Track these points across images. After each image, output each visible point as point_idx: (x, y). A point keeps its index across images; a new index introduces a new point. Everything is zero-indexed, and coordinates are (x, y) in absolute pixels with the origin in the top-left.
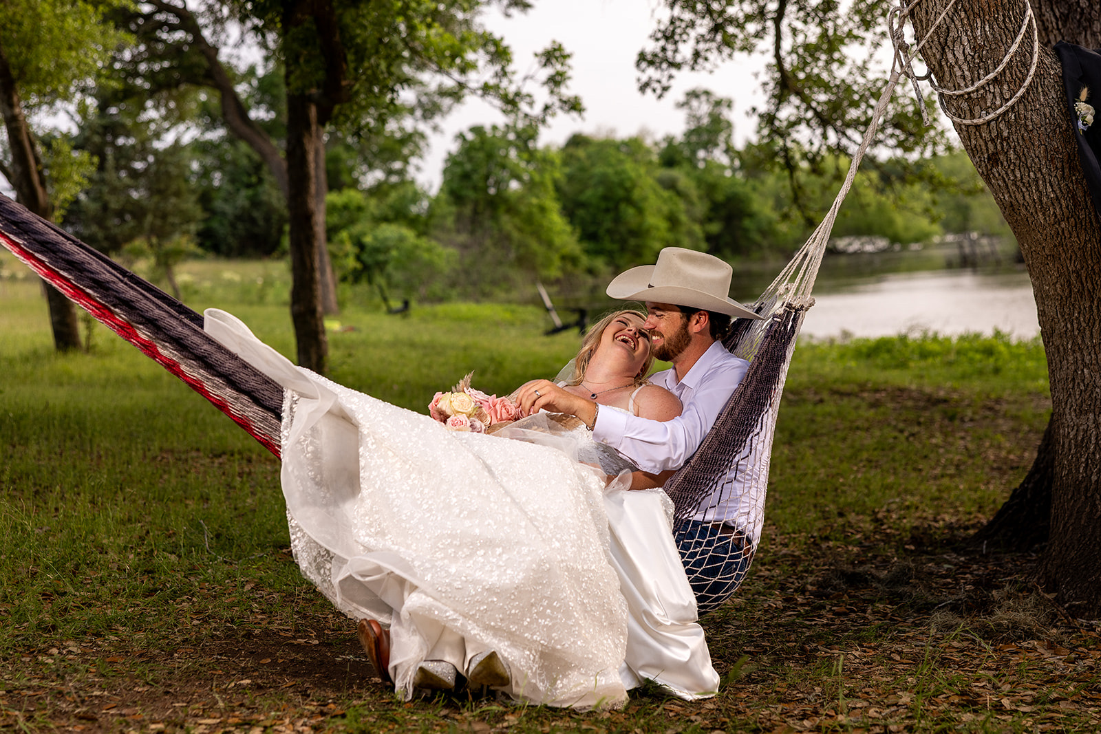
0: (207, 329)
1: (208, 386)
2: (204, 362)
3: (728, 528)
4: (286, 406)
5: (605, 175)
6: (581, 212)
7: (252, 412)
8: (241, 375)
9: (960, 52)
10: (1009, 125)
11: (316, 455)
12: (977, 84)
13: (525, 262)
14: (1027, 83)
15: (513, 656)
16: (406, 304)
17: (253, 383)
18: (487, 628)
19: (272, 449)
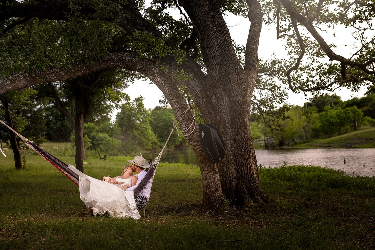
0: (69, 168)
1: (68, 175)
2: (68, 172)
3: (144, 197)
4: (79, 178)
5: (165, 119)
6: (158, 130)
7: (75, 179)
8: (73, 174)
9: (183, 126)
10: (191, 136)
11: (84, 185)
12: (186, 130)
13: (141, 144)
14: (194, 130)
15: (110, 212)
16: (106, 156)
17: (75, 175)
18: (107, 208)
19: (77, 185)
